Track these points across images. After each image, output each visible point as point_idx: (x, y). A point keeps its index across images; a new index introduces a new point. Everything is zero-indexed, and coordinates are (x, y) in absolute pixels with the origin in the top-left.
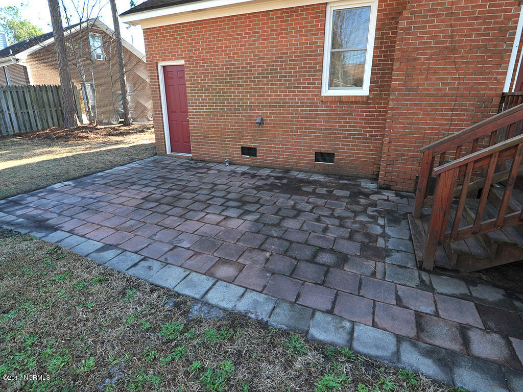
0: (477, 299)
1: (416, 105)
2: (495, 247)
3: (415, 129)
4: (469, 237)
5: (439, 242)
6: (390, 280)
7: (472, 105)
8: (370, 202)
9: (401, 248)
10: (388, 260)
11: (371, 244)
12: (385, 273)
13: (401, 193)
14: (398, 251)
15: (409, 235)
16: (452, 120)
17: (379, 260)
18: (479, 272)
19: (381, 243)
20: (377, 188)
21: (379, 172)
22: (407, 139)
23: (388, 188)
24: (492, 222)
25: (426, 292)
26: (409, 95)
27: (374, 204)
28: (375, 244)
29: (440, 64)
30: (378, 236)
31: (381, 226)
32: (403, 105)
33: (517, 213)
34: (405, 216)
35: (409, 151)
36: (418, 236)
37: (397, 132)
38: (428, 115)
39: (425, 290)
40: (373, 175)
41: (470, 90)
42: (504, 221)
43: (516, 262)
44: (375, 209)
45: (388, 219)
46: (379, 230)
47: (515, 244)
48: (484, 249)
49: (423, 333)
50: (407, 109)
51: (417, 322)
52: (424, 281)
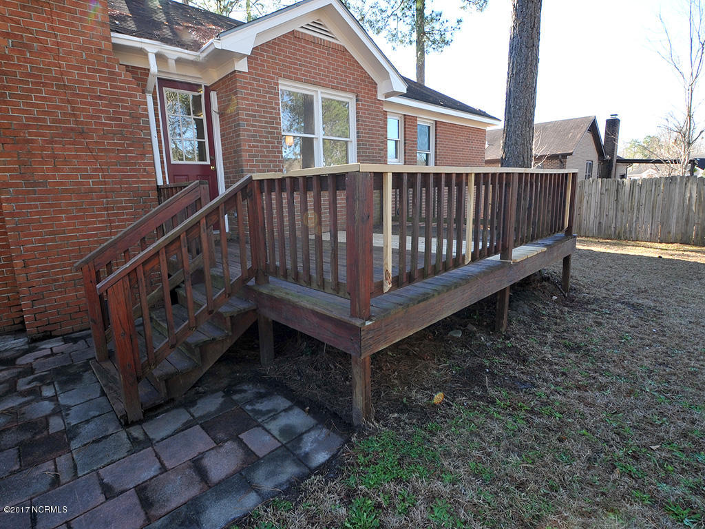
0: (201, 418)
1: (51, 205)
2: (197, 351)
3: (62, 239)
4: (169, 354)
5: (138, 378)
6: (86, 472)
7: (129, 201)
8: (19, 370)
9: (92, 414)
10: (75, 445)
11: (38, 437)
12: (75, 467)
13: (73, 336)
14: (88, 421)
15: (99, 389)
16: (110, 221)
17: (59, 453)
18: (194, 386)
19: (56, 424)
20: (28, 343)
21: (23, 316)
22: (54, 256)
23: (48, 336)
24: (186, 325)
25: (142, 452)
26: (34, 192)
27: (30, 370)
28: (45, 433)
29: (69, 149)
30: (47, 418)
31: (50, 399)
32: (30, 207)
33: (204, 307)
34: (86, 366)
35: (63, 272)
36: (110, 384)
37: (33, 249)
38: (76, 218)
39: (141, 450)
40: (14, 324)
41: (121, 183)
42: (196, 320)
43: (222, 357)
44: (32, 377)
45: (60, 383)
46: (47, 406)
47: (214, 339)
48: (190, 358)
49: (154, 508)
50: (39, 213)
51: (141, 500)
52: (137, 438)
